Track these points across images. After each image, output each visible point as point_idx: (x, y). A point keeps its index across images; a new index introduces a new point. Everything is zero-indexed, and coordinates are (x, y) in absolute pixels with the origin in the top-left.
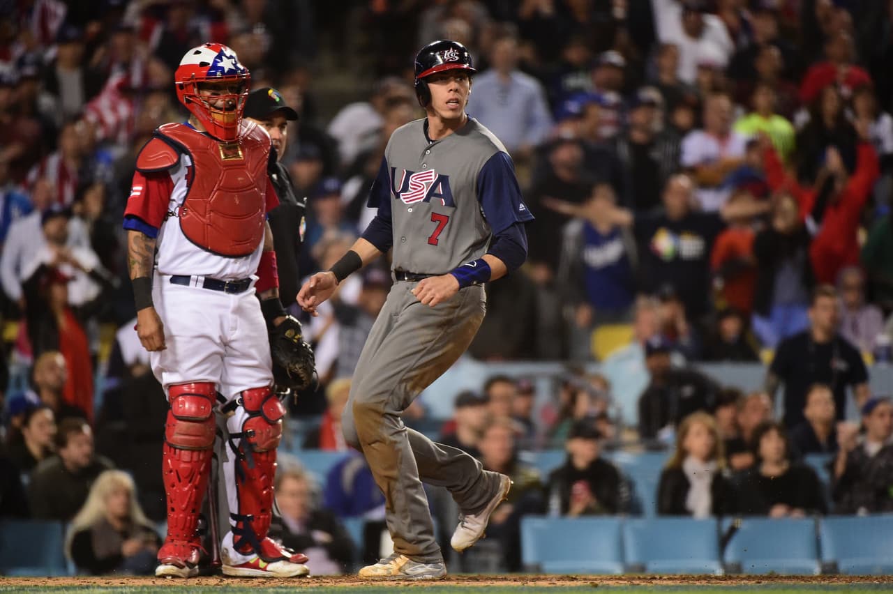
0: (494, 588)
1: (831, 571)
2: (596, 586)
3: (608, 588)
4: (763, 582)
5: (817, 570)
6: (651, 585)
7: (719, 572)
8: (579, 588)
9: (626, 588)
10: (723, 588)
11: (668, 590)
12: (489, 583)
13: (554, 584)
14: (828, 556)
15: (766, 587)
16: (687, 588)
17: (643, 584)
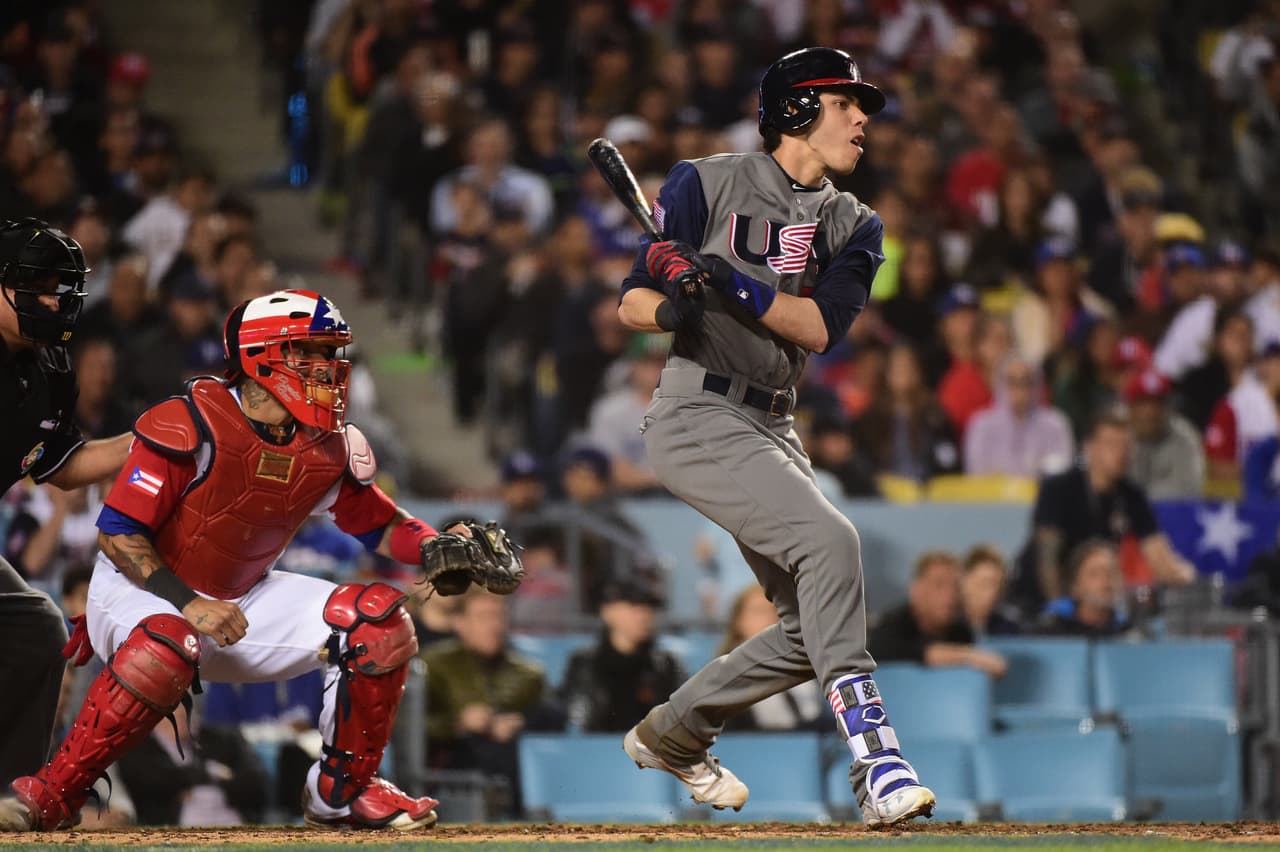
0: (495, 845)
1: (992, 815)
2: (651, 841)
3: (669, 843)
4: (904, 834)
5: (970, 816)
6: (734, 839)
7: (822, 818)
8: (625, 844)
9: (698, 844)
10: (843, 843)
11: (762, 846)
12: (483, 838)
13: (585, 838)
14: (988, 793)
15: (907, 841)
16: (789, 843)
17: (720, 837)
